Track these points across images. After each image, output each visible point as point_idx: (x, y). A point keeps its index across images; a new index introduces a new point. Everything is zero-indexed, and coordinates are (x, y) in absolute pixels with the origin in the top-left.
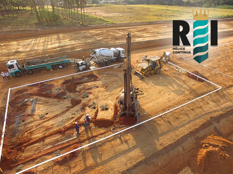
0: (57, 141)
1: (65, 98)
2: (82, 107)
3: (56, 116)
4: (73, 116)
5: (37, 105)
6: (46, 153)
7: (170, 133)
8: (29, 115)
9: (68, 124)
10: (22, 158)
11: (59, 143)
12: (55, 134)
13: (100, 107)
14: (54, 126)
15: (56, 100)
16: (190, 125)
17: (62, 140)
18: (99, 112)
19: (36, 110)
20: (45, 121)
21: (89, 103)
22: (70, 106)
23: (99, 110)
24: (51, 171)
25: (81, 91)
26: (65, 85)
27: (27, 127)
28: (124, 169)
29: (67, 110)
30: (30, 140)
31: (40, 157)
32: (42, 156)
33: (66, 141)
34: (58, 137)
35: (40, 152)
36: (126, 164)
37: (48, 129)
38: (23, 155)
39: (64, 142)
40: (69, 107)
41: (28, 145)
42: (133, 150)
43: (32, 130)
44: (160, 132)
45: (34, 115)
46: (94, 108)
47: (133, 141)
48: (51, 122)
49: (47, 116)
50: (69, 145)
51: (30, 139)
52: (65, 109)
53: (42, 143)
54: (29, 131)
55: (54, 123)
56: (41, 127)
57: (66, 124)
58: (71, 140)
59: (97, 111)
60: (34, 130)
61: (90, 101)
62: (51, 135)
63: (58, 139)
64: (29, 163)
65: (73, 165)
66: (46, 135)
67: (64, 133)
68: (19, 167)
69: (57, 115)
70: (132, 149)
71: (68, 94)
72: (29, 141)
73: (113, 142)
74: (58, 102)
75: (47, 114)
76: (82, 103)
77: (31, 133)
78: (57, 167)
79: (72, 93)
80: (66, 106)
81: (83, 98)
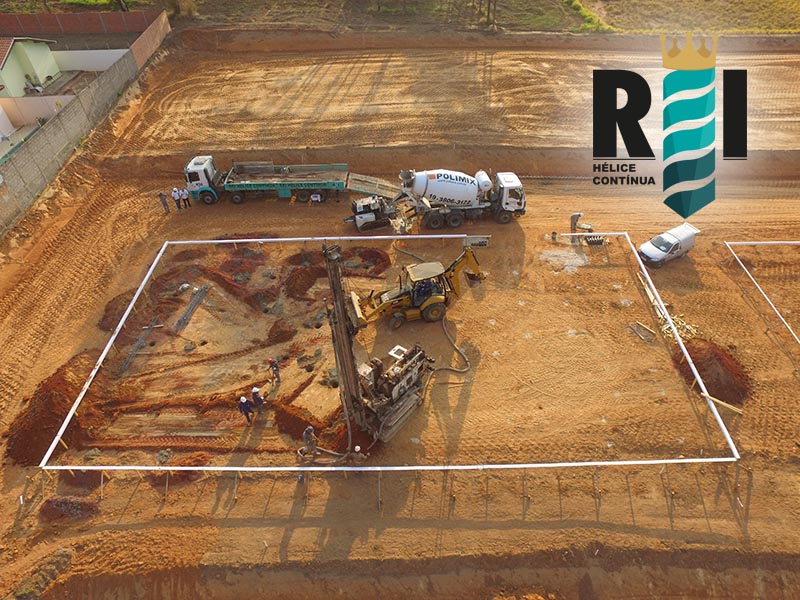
0: (181, 426)
1: (266, 311)
2: (284, 354)
3: (216, 358)
4: (251, 373)
5: (199, 309)
6: (147, 444)
7: (425, 530)
8: (168, 333)
9: (224, 391)
10: (104, 435)
11: (179, 434)
12: (186, 406)
13: (324, 372)
14: (196, 383)
15: (244, 308)
16: (504, 535)
17: (190, 428)
18: (312, 384)
19: (190, 325)
20: (189, 364)
21: (306, 348)
22: (262, 340)
23: (316, 379)
24: (133, 489)
25: (315, 301)
26: (291, 267)
27: (150, 362)
28: (252, 561)
29: (249, 350)
30: (138, 399)
31: (132, 448)
32: (136, 448)
33: (196, 434)
34: (186, 416)
35: (138, 437)
36: (264, 552)
37: (182, 386)
38: (110, 429)
39: (191, 434)
40: (259, 341)
41: (127, 412)
42: (303, 526)
43: (154, 376)
44: (404, 513)
45: (179, 336)
46: (310, 369)
47: (322, 503)
48: (197, 371)
49: (201, 349)
50: (195, 447)
51: (138, 397)
52: (245, 345)
53: (153, 416)
54: (146, 377)
55: (203, 375)
56: (172, 377)
57: (222, 390)
58: (206, 437)
59: (310, 381)
60: (157, 378)
61: (313, 341)
62: (177, 406)
63: (184, 421)
64: (110, 452)
65: (172, 497)
66: (171, 399)
67: (203, 412)
68: (92, 452)
69: (220, 356)
70: (303, 523)
71: (282, 299)
72: (134, 402)
73: (279, 485)
74: (246, 316)
75: (204, 343)
76: (292, 343)
77: (148, 383)
78: (147, 485)
79: (292, 300)
80: (253, 336)
81: (307, 326)
